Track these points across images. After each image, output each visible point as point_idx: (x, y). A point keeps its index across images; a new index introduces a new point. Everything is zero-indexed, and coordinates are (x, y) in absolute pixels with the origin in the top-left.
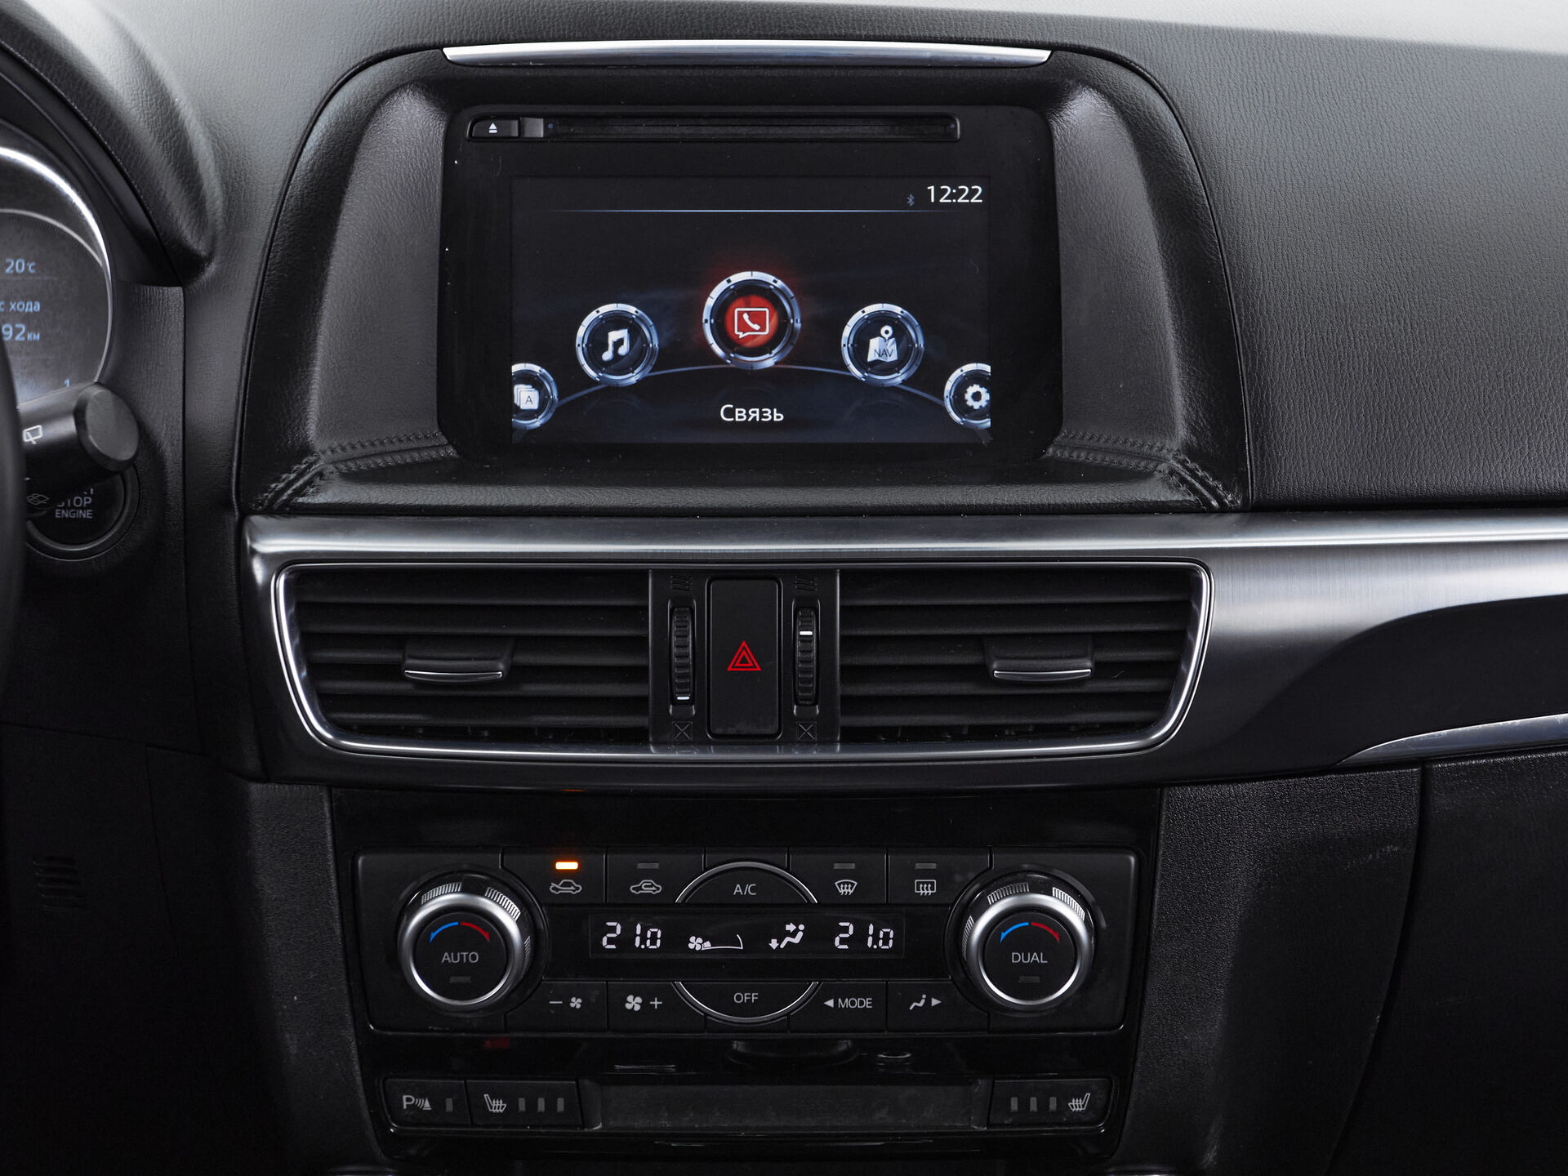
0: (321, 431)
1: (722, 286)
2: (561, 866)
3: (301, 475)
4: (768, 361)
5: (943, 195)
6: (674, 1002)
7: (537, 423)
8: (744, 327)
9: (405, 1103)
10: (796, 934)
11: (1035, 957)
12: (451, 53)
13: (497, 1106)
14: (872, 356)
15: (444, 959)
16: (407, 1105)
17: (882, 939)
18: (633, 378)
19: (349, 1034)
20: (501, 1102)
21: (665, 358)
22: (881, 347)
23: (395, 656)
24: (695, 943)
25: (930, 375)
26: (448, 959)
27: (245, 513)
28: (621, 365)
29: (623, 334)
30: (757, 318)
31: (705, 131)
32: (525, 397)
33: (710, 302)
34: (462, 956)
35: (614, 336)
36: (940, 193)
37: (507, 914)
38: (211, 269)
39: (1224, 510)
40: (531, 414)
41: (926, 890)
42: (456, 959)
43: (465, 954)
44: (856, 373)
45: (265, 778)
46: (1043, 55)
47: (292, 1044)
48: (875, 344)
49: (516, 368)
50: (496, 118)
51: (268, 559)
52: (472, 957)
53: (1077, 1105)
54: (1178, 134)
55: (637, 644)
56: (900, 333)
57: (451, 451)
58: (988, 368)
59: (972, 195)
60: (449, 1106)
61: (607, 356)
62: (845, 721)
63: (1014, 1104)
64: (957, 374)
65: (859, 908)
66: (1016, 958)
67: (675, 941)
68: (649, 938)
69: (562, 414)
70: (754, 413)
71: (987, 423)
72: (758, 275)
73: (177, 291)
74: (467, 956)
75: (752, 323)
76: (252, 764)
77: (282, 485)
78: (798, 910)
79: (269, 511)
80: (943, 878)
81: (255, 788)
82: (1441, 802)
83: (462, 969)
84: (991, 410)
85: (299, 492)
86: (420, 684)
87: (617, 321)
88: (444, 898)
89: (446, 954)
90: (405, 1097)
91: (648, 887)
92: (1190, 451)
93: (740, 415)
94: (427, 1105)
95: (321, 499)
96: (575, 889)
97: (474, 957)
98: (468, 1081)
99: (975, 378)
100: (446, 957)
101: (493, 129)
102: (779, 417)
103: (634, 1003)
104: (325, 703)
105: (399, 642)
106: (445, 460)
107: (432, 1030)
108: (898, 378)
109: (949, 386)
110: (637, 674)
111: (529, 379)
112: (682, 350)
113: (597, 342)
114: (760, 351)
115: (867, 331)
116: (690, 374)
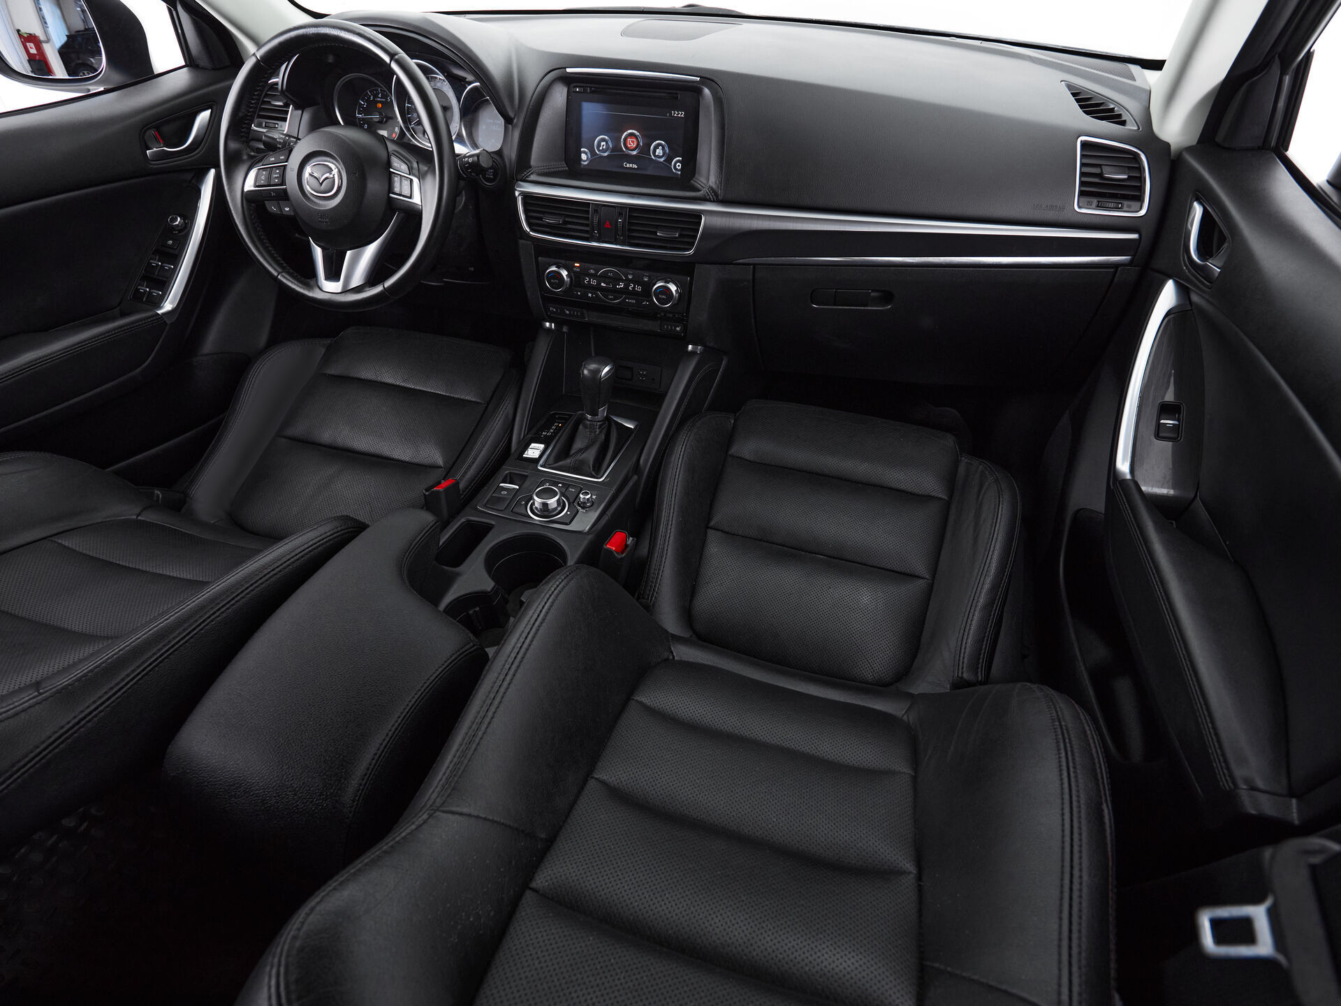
0: (534, 163)
1: (626, 133)
2: (576, 265)
3: (528, 172)
4: (634, 153)
5: (675, 114)
6: (597, 295)
7: (586, 163)
8: (630, 144)
10: (622, 285)
11: (664, 297)
12: (567, 70)
14: (657, 154)
15: (553, 281)
17: (639, 289)
18: (606, 154)
20: (568, 312)
21: (613, 150)
22: (659, 152)
23: (542, 215)
24: (603, 284)
25: (669, 160)
27: (516, 180)
28: (604, 151)
29: (604, 143)
30: (633, 142)
32: (584, 157)
33: (623, 137)
35: (602, 143)
36: (675, 113)
37: (564, 273)
38: (515, 121)
39: (714, 201)
40: (585, 161)
41: (646, 280)
43: (556, 280)
44: (653, 157)
45: (518, 238)
46: (699, 79)
48: (658, 150)
49: (582, 150)
50: (579, 87)
51: (519, 192)
53: (678, 329)
56: (663, 148)
57: (567, 168)
58: (681, 159)
59: (682, 114)
60: (558, 311)
61: (601, 148)
62: (629, 241)
63: (666, 327)
64: (674, 160)
65: (634, 281)
66: (660, 296)
67: (598, 283)
68: (594, 282)
69: (591, 162)
70: (631, 165)
71: (680, 173)
72: (633, 131)
73: (510, 126)
75: (632, 143)
77: (525, 175)
78: (622, 280)
79: (520, 181)
80: (650, 277)
81: (520, 241)
82: (758, 274)
83: (557, 283)
84: (681, 170)
85: (527, 177)
86: (546, 222)
87: (603, 140)
88: (554, 268)
90: (551, 308)
91: (592, 271)
93: (628, 165)
94: (555, 310)
95: (530, 179)
96: (578, 270)
97: (558, 281)
98: (561, 306)
99: (678, 161)
101: (578, 90)
102: (635, 166)
103: (590, 295)
104: (529, 225)
105: (544, 213)
106: (564, 171)
108: (662, 160)
109: (673, 163)
110: (587, 225)
111: (585, 152)
112: (616, 148)
113: (599, 145)
114: (633, 150)
115: (656, 147)
116: (618, 154)
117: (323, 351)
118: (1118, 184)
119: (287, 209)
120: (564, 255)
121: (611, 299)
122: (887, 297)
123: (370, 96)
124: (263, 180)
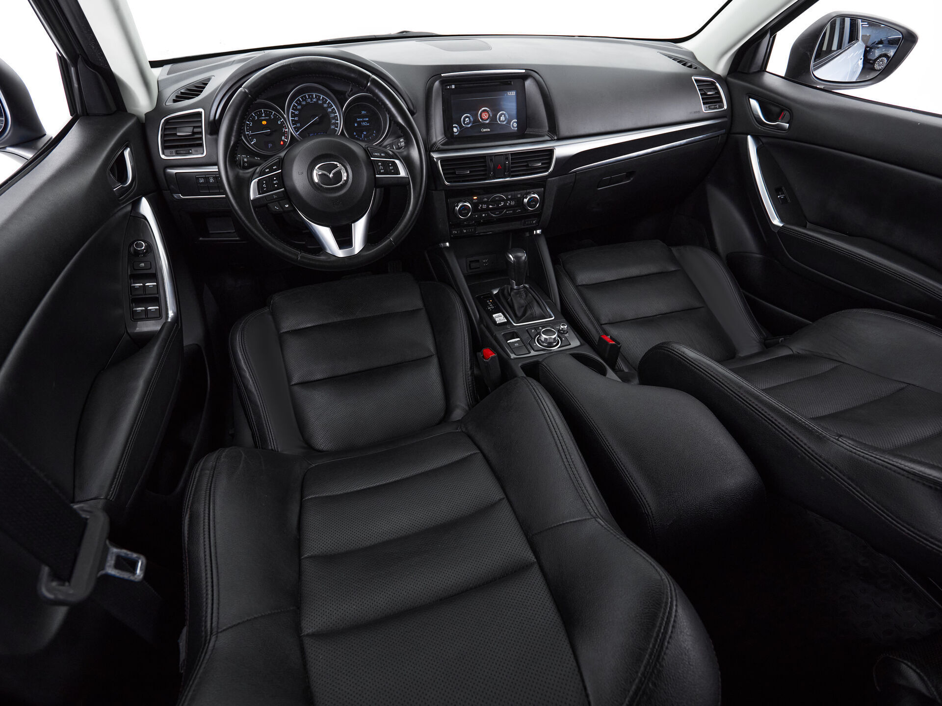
0: (436, 139)
1: (481, 110)
2: (474, 198)
3: (436, 145)
4: (487, 122)
5: (510, 94)
6: (488, 214)
7: (457, 134)
10: (502, 204)
12: (442, 75)
13: (465, 231)
14: (501, 120)
16: (454, 233)
17: (513, 203)
18: (469, 126)
19: (447, 224)
21: (474, 122)
22: (502, 118)
23: (455, 171)
24: (490, 206)
25: (509, 122)
27: (430, 152)
28: (468, 124)
29: (467, 119)
30: (486, 115)
31: (475, 85)
32: (455, 130)
33: (479, 113)
34: (464, 211)
35: (466, 119)
39: (554, 140)
40: (456, 133)
41: (519, 196)
44: (499, 122)
45: (436, 190)
46: (524, 71)
47: (440, 226)
48: (501, 118)
49: (454, 125)
50: (449, 85)
51: (436, 158)
52: (466, 211)
53: (534, 222)
54: (543, 83)
55: (485, 166)
56: (505, 116)
57: (447, 139)
59: (514, 94)
60: (459, 232)
61: (466, 122)
62: (512, 174)
63: (527, 223)
64: (512, 122)
65: (510, 200)
66: (532, 203)
67: (488, 206)
68: (485, 206)
69: (460, 132)
70: (486, 130)
71: (516, 129)
72: (485, 108)
75: (485, 116)
77: (433, 148)
78: (503, 201)
79: (434, 151)
80: (521, 195)
81: (433, 192)
82: (577, 177)
83: (464, 213)
84: (517, 127)
85: (437, 148)
86: (459, 174)
87: (467, 117)
88: (460, 205)
89: (462, 211)
91: (485, 200)
92: (549, 131)
93: (484, 130)
94: (456, 232)
96: (476, 201)
98: (462, 228)
99: (514, 122)
101: (448, 87)
102: (489, 130)
103: (484, 215)
104: (447, 179)
105: (452, 169)
106: (449, 141)
108: (505, 123)
109: (511, 123)
110: (486, 170)
111: (455, 127)
112: (476, 121)
113: (464, 120)
114: (486, 120)
115: (501, 116)
116: (477, 124)
117: (270, 317)
118: (711, 97)
119: (287, 206)
120: (466, 194)
121: (497, 214)
122: (629, 175)
123: (254, 117)
124: (265, 188)
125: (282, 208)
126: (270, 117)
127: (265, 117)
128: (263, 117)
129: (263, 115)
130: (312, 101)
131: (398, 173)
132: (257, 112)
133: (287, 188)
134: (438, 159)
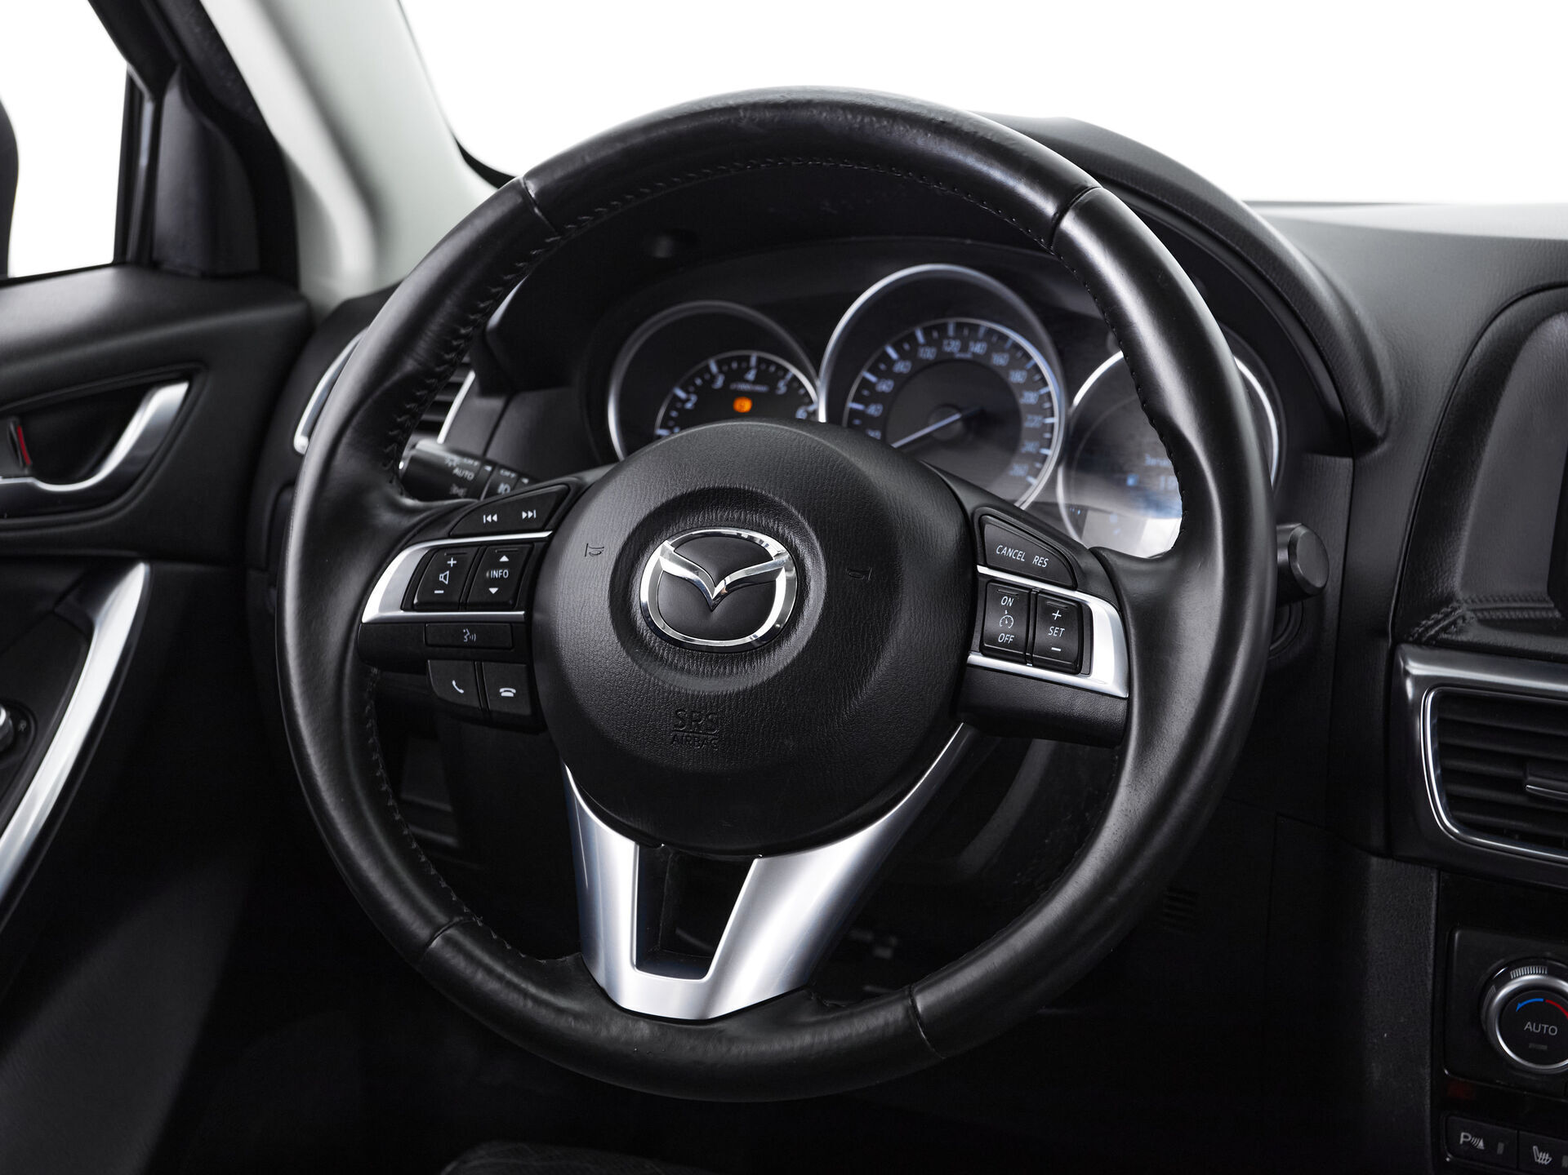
0: (1465, 585)
3: (1447, 615)
9: (1462, 1140)
13: (1543, 1158)
15: (1527, 1027)
16: (1464, 1142)
19: (1426, 1072)
20: (1547, 1155)
23: (1513, 770)
26: (1530, 1027)
27: (1397, 642)
34: (1542, 1028)
38: (1380, 451)
42: (1537, 1029)
43: (1545, 1026)
45: (1387, 853)
47: (1376, 1072)
51: (1420, 681)
57: (1557, 614)
60: (1501, 1148)
73: (1347, 461)
74: (1547, 1028)
76: (1377, 840)
77: (1432, 625)
79: (1418, 642)
81: (1374, 860)
83: (1542, 1038)
86: (1533, 797)
89: (1529, 1023)
90: (1463, 1134)
94: (1481, 1144)
95: (1463, 638)
97: (1553, 1031)
98: (1521, 1132)
100: (1528, 1026)
104: (1453, 804)
105: (1520, 761)
106: (1552, 620)
107: (1499, 1084)
119: (507, 693)
123: (713, 378)
124: (441, 586)
125: (482, 694)
126: (773, 387)
127: (756, 382)
128: (747, 382)
129: (751, 376)
130: (964, 348)
131: (1078, 662)
132: (729, 361)
133: (537, 616)
134: (1422, 682)
